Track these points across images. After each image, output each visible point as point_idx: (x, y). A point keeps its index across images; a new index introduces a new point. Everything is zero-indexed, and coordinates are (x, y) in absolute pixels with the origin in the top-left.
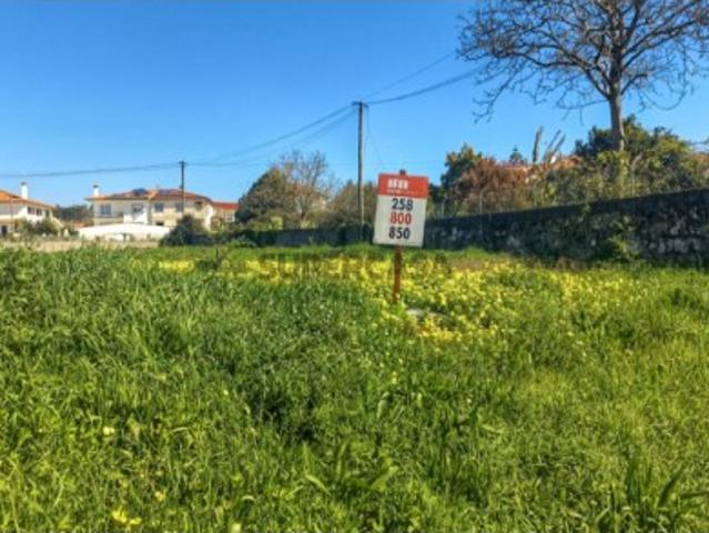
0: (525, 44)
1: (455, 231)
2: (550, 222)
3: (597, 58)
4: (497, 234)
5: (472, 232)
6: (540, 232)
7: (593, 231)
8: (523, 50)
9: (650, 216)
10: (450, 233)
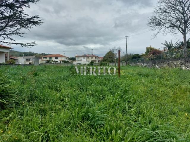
0: (162, 23)
1: (145, 64)
2: (165, 62)
3: (180, 25)
4: (154, 65)
5: (148, 64)
6: (163, 65)
7: (174, 65)
8: (162, 24)
9: (188, 62)
10: (144, 64)
